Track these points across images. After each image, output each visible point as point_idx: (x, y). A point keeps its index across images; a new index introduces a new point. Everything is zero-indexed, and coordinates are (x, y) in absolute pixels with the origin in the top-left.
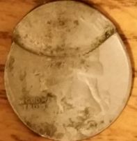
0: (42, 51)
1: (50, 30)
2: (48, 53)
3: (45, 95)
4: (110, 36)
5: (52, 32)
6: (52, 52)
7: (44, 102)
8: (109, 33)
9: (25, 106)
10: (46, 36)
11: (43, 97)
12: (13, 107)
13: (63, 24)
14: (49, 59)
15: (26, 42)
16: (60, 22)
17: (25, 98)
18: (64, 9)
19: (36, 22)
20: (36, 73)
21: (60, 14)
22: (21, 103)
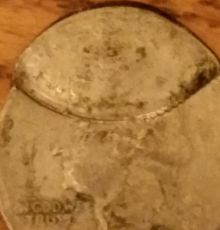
0: (71, 107)
1: (88, 66)
2: (82, 111)
3: (71, 197)
4: (208, 81)
5: (92, 68)
6: (90, 110)
7: (69, 212)
8: (207, 75)
9: (29, 217)
10: (79, 77)
11: (68, 202)
12: (5, 218)
13: (115, 53)
14: (83, 124)
15: (38, 87)
16: (109, 48)
17: (30, 202)
18: (119, 24)
19: (60, 47)
20: (55, 152)
21: (111, 33)
22: (21, 210)
